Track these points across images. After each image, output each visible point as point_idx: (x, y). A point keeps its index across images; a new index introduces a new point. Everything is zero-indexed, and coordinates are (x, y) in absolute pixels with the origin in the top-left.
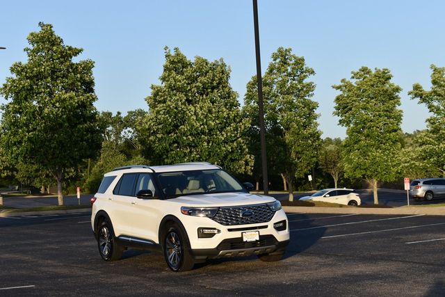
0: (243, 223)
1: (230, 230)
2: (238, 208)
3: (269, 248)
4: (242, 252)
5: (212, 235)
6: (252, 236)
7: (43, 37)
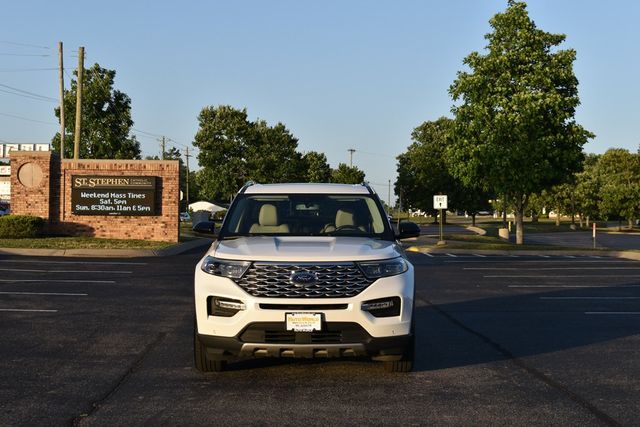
0: (293, 295)
1: (263, 306)
2: (290, 266)
3: (351, 347)
4: (291, 349)
5: (231, 313)
6: (306, 322)
7: (508, 19)
